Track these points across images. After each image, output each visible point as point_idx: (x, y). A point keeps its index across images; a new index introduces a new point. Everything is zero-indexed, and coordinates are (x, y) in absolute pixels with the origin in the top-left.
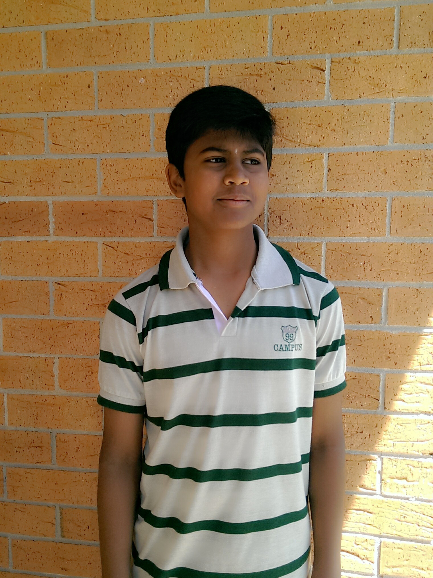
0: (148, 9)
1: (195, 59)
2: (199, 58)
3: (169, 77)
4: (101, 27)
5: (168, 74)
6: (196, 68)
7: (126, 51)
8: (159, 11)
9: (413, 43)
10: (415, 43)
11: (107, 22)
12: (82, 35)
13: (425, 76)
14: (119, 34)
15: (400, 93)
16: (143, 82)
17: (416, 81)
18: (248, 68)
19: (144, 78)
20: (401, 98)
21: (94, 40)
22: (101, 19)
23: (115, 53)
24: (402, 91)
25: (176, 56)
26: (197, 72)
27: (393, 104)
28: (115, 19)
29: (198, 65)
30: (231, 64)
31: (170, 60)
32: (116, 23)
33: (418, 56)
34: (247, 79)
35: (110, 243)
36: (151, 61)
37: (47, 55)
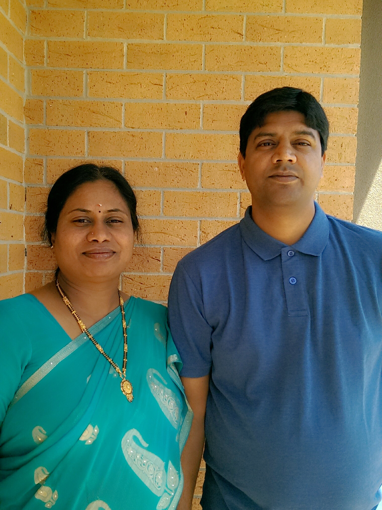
0: (162, 123)
1: (192, 158)
2: (196, 157)
3: (174, 169)
4: (129, 132)
5: (174, 166)
6: (193, 164)
7: (146, 149)
8: (169, 126)
9: (329, 159)
10: (330, 159)
11: (133, 129)
12: (115, 136)
13: (336, 179)
14: (141, 138)
15: (321, 188)
16: (157, 170)
17: (331, 181)
18: (227, 166)
19: (158, 167)
20: (322, 191)
21: (124, 140)
22: (129, 127)
23: (138, 150)
24: (323, 187)
25: (180, 155)
26: (194, 166)
27: (317, 195)
28: (139, 128)
29: (194, 163)
30: (216, 163)
31: (176, 157)
32: (139, 131)
33: (332, 167)
34: (227, 173)
35: (130, 275)
36: (163, 157)
37: (89, 147)
